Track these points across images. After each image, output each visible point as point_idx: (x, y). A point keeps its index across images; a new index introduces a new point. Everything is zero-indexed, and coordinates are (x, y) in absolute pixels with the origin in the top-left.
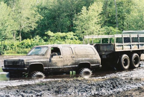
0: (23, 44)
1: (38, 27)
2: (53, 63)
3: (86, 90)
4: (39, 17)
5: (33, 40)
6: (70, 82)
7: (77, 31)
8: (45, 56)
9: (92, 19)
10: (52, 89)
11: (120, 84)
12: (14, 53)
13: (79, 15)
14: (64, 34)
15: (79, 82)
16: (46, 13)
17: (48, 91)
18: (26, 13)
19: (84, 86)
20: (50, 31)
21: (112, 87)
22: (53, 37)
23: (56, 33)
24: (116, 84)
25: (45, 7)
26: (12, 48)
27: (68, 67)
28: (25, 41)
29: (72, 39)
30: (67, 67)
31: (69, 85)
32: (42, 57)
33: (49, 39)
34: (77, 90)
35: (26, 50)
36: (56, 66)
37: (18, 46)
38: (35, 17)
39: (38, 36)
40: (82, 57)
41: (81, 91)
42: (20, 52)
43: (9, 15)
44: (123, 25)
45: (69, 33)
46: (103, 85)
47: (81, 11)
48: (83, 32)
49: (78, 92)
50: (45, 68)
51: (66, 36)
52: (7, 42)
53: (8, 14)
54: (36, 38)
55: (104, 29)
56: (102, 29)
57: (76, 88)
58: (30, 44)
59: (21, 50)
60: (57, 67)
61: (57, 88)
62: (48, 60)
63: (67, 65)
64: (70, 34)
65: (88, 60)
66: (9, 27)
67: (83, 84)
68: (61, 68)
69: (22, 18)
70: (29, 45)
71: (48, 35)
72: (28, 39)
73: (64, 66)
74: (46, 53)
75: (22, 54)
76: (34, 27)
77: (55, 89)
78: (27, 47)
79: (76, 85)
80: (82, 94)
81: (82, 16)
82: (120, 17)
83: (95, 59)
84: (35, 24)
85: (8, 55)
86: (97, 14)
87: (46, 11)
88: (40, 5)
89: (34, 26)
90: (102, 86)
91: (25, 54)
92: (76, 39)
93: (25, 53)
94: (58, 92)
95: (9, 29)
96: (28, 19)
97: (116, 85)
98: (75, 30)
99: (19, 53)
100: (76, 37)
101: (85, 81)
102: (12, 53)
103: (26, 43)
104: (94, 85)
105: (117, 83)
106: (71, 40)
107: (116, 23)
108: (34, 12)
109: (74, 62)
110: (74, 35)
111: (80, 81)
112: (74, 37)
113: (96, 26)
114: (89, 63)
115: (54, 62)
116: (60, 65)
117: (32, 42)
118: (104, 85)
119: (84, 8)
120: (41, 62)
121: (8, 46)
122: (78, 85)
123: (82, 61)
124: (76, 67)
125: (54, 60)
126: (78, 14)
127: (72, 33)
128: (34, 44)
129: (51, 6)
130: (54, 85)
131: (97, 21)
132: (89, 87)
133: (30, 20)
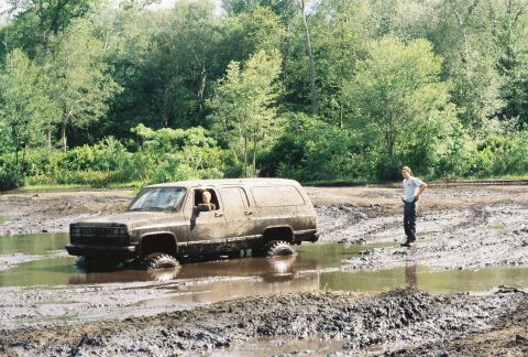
0: (71, 159)
1: (110, 113)
2: (199, 230)
3: (339, 326)
4: (113, 87)
5: (100, 148)
6: (292, 303)
7: (216, 126)
8: (181, 214)
9: (256, 94)
10: (248, 324)
11: (423, 307)
12: (51, 183)
13: (221, 83)
14: (180, 132)
15: (316, 303)
16: (132, 76)
17: (239, 330)
18: (79, 77)
19: (331, 313)
20: (141, 125)
21: (404, 316)
22: (151, 139)
23: (160, 131)
24: (413, 306)
25: (125, 60)
26: (43, 168)
27: (238, 239)
28: (77, 150)
29: (201, 145)
30: (234, 239)
31: (292, 310)
32: (173, 215)
33: (141, 144)
34: (314, 326)
35: (80, 173)
36: (207, 238)
37: (59, 164)
38: (101, 88)
39: (111, 138)
40: (272, 213)
41: (325, 326)
42: (66, 179)
43: (36, 82)
44: (329, 106)
45: (193, 129)
46: (381, 310)
47: (226, 73)
48: (231, 128)
49: (318, 330)
50: (179, 244)
51: (186, 137)
52: (29, 155)
53: (32, 80)
54: (105, 143)
55: (285, 119)
56: (279, 119)
57: (310, 320)
58: (91, 158)
59: (69, 174)
60: (209, 242)
61: (262, 319)
62: (189, 223)
63: (235, 235)
64: (197, 133)
65: (287, 220)
66: (37, 114)
67: (328, 308)
68: (218, 244)
69: (69, 91)
70: (88, 162)
71: (140, 136)
72: (86, 147)
73: (227, 237)
74: (181, 204)
75: (72, 186)
76: (99, 114)
77: (257, 323)
78: (83, 167)
79: (309, 310)
80: (332, 337)
81: (229, 85)
82: (320, 86)
83: (303, 215)
84: (103, 106)
85: (36, 187)
86: (266, 81)
87: (130, 72)
88: (114, 56)
89: (100, 110)
90: (378, 312)
91: (79, 186)
92: (211, 146)
93: (78, 183)
94: (267, 330)
95: (37, 120)
96: (85, 91)
97: (415, 311)
98: (212, 122)
99: (62, 182)
100: (211, 140)
101: (330, 300)
102: (44, 182)
103: (82, 156)
104: (356, 310)
105: (417, 304)
106: (199, 149)
107: (310, 102)
108: (99, 75)
109: (252, 226)
110: (206, 136)
111: (318, 299)
112: (206, 139)
113: (264, 112)
114: (288, 228)
115: (203, 227)
116: (217, 236)
117: (96, 155)
118: (383, 311)
119: (234, 65)
120: (171, 229)
121: (33, 165)
122: (314, 310)
123: (272, 222)
124: (256, 238)
125: (203, 222)
126: (219, 81)
127: (200, 130)
128: (101, 159)
129: (144, 57)
130: (253, 313)
131: (266, 98)
132: (345, 315)
133: (90, 96)
